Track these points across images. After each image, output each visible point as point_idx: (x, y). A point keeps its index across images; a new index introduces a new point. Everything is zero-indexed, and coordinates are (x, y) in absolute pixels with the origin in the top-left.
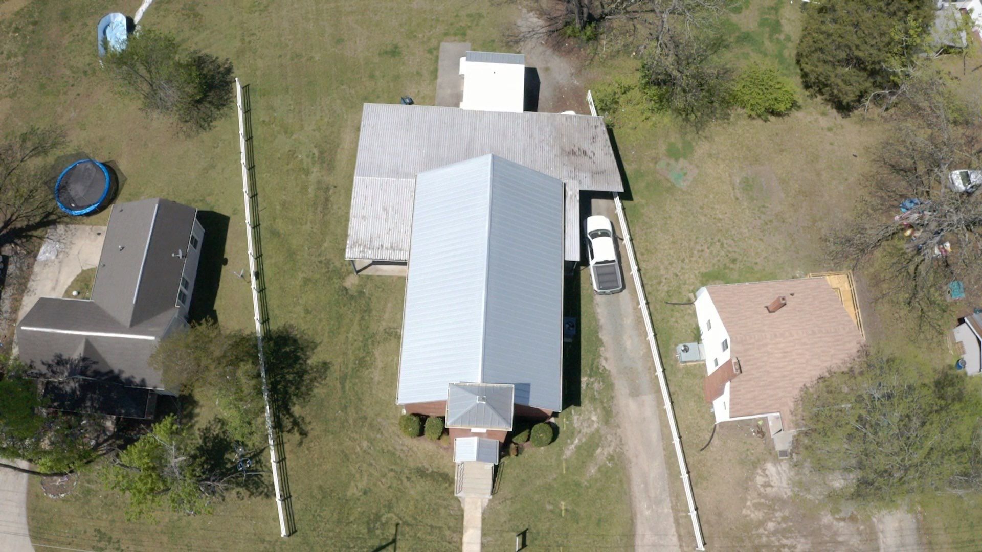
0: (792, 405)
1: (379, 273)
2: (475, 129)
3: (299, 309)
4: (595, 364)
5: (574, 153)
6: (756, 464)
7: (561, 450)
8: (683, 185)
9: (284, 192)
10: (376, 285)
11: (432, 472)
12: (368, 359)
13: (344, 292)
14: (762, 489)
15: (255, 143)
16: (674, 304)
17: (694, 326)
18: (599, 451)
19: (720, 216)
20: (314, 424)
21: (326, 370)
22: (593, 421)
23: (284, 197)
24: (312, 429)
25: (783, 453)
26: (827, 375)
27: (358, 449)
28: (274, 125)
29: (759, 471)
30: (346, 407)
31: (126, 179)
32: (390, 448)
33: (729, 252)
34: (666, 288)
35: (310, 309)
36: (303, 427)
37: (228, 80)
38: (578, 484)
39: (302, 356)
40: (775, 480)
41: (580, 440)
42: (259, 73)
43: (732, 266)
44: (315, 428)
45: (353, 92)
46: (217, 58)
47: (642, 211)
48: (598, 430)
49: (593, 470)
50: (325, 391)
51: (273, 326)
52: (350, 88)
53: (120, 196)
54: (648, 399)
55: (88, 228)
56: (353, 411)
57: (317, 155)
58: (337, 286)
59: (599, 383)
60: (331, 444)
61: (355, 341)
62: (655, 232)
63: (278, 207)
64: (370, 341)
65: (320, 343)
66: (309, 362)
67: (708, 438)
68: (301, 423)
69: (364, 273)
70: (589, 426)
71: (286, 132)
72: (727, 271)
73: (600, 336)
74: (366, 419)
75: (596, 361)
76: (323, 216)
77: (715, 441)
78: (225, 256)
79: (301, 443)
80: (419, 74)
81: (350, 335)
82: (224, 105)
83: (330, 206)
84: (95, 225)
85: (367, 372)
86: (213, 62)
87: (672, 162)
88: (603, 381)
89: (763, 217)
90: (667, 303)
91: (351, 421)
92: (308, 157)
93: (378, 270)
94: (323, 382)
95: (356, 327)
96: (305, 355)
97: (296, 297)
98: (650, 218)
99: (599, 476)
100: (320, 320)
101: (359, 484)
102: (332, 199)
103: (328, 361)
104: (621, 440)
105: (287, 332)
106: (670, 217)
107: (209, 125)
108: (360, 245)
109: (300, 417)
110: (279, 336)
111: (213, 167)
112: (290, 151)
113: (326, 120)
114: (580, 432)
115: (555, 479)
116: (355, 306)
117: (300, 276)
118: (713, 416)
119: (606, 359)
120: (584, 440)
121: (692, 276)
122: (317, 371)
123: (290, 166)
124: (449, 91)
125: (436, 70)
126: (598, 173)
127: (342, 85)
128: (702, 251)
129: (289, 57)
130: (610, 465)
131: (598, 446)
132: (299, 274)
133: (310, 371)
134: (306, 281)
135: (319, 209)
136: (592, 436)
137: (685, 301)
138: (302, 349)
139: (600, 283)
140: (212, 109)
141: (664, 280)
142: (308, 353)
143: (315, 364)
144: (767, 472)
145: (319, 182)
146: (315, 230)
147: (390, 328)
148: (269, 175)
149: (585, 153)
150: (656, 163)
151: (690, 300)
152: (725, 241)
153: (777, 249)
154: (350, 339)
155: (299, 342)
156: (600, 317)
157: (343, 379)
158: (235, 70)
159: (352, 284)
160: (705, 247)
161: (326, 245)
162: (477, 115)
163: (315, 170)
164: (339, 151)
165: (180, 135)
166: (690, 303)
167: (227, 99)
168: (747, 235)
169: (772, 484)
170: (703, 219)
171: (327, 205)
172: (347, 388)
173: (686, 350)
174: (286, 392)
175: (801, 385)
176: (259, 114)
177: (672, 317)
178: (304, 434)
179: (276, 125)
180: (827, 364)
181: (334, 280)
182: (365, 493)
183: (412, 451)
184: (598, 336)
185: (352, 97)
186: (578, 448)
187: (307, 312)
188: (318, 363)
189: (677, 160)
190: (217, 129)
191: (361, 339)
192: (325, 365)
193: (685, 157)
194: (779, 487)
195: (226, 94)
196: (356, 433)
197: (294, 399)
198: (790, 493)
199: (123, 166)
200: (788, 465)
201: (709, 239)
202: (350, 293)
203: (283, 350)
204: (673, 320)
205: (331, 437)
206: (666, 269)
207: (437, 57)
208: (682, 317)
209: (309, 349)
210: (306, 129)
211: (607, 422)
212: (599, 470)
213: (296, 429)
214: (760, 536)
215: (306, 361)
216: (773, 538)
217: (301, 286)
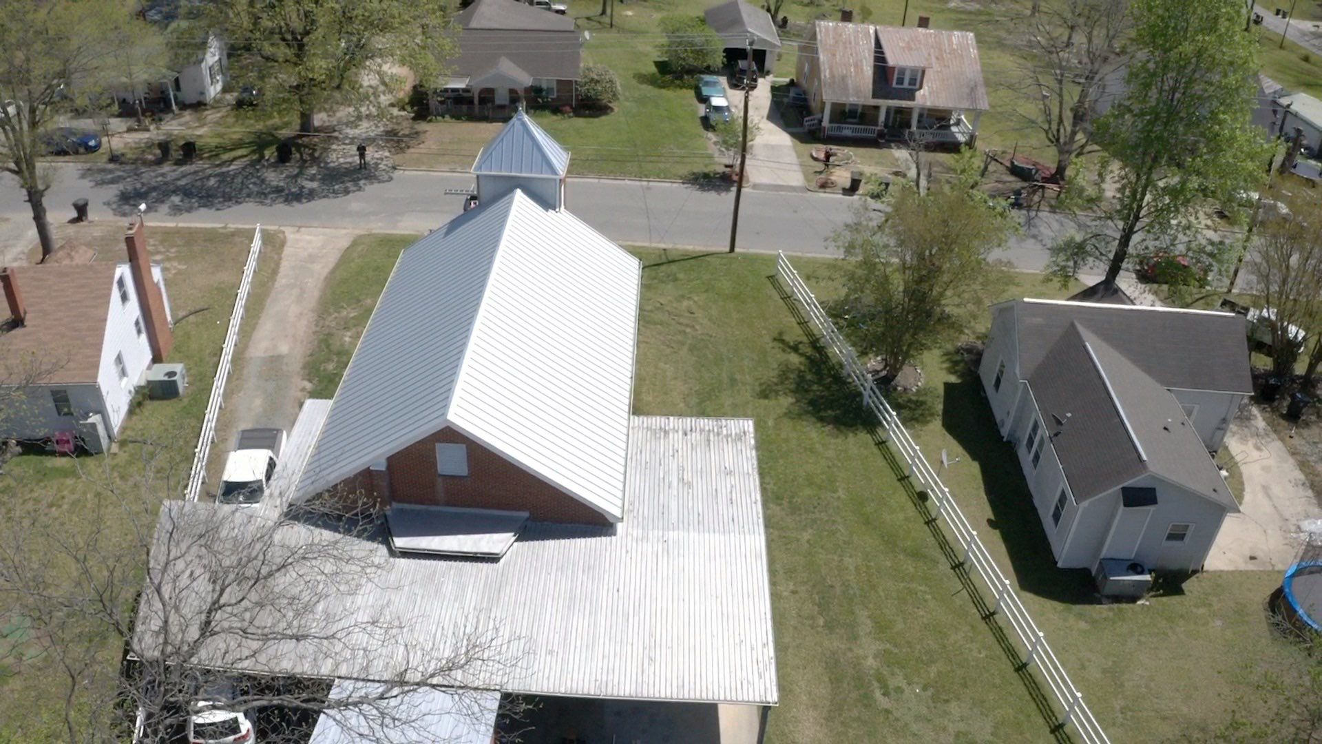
4: (322, 386)
17: (135, 418)
20: (766, 348)
21: (762, 392)
23: (923, 613)
24: (768, 343)
27: (697, 327)
35: (809, 453)
36: (781, 345)
39: (804, 406)
44: (764, 342)
48: (346, 328)
54: (257, 351)
66: (791, 400)
67: (192, 318)
75: (319, 388)
90: (162, 446)
94: (763, 381)
96: (800, 407)
97: (839, 468)
99: (362, 297)
100: (786, 440)
101: (691, 303)
102: (816, 608)
103: (760, 400)
104: (317, 324)
105: (838, 430)
108: (728, 436)
109: (789, 353)
110: (851, 426)
111: (1109, 670)
117: (842, 495)
121: (95, 475)
123: (933, 672)
131: (352, 318)
132: (844, 496)
137: (131, 445)
151: (121, 446)
155: (815, 420)
173: (171, 374)
174: (818, 373)
178: (779, 339)
187: (812, 450)
188: (776, 399)
192: (763, 395)
197: (802, 368)
203: (838, 412)
209: (796, 412)
212: (359, 301)
214: (176, 252)
215: (798, 401)
216: (163, 250)
217: (836, 481)
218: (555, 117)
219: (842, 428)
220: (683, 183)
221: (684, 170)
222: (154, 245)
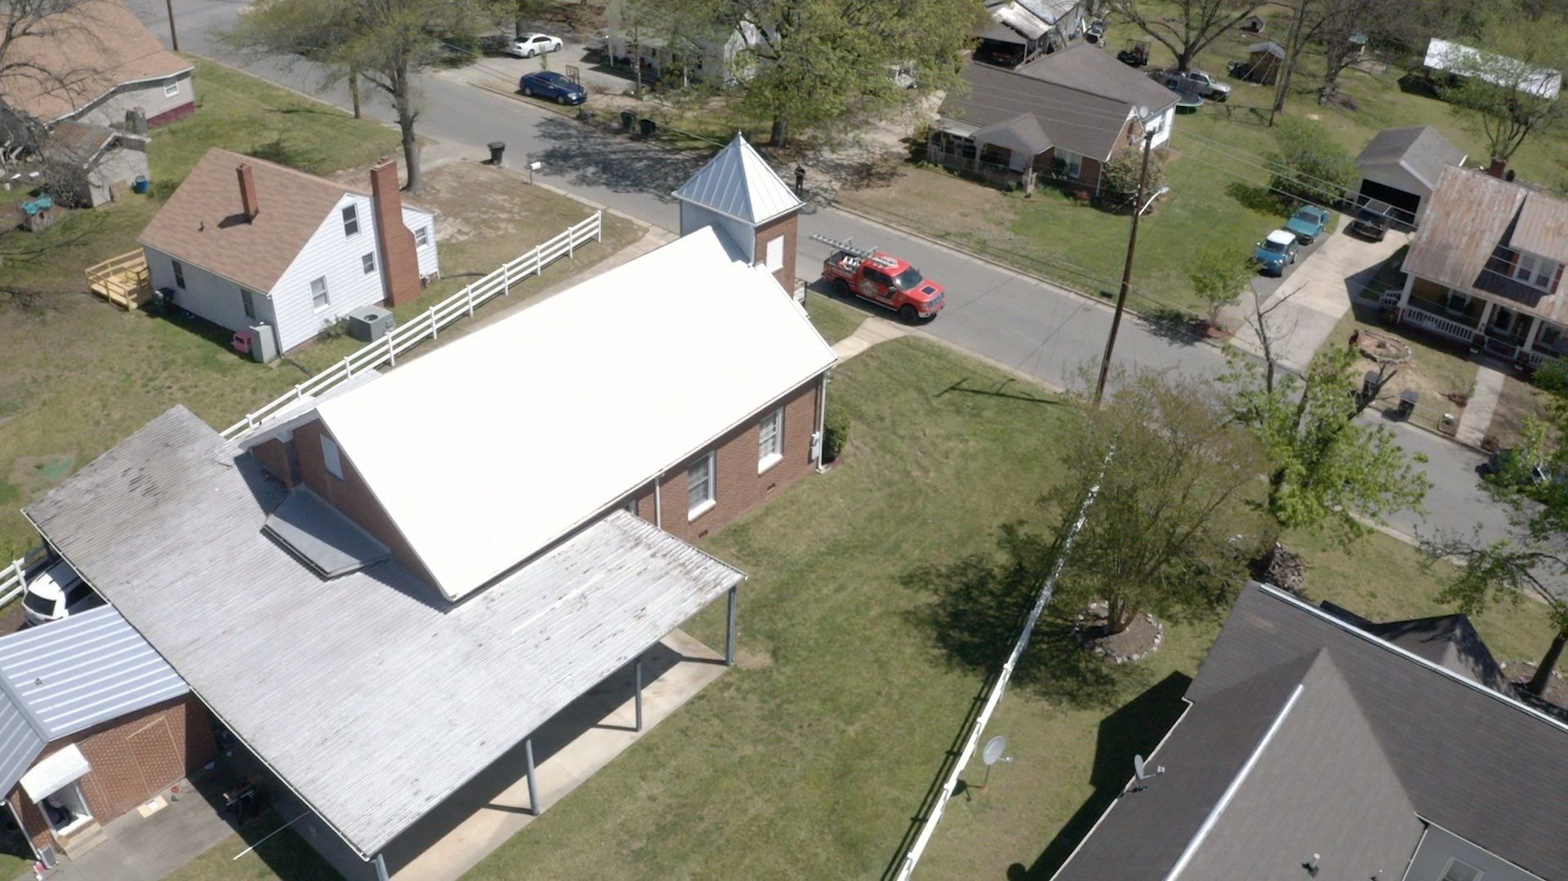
3: (899, 679)
5: (151, 489)
12: (823, 550)
13: (782, 652)
19: (95, 403)
20: (986, 530)
21: (910, 576)
24: (990, 527)
27: (932, 475)
30: (914, 521)
32: (880, 454)
33: (156, 372)
35: (876, 666)
36: (1003, 535)
39: (942, 614)
50: (936, 554)
51: (970, 683)
56: (904, 511)
58: (788, 669)
60: (973, 500)
61: (824, 580)
64: (799, 566)
65: (894, 612)
66: (935, 599)
67: (463, 279)
68: (1006, 542)
69: (713, 655)
72: (193, 359)
74: (891, 495)
76: (704, 806)
77: (461, 272)
83: (669, 817)
85: (841, 537)
89: (55, 375)
93: (684, 643)
94: (929, 565)
95: (807, 595)
96: (936, 612)
97: (889, 700)
101: (961, 446)
102: (650, 829)
103: (897, 584)
105: (948, 660)
109: (1002, 548)
110: (970, 663)
116: (780, 622)
117: (851, 731)
118: (434, 280)
121: (238, 379)
122: (929, 582)
126: (167, 444)
128: (182, 389)
132: (852, 734)
133: (942, 588)
134: (848, 712)
135: (699, 827)
137: (290, 366)
138: (935, 623)
142: (928, 612)
143: (926, 593)
146: (749, 791)
149: (136, 480)
151: (283, 364)
152: (140, 381)
153: (104, 345)
154: (832, 586)
155: (934, 635)
157: (890, 550)
159: (754, 654)
160: (170, 391)
161: (749, 750)
166: (286, 363)
168: (106, 372)
170: (117, 415)
171: (674, 823)
172: (893, 537)
173: (372, 317)
178: (1011, 528)
181: (784, 681)
182: (959, 436)
187: (883, 665)
188: (917, 591)
189: (18, 486)
191: (812, 577)
192: (907, 581)
197: (997, 572)
201: (151, 394)
202: (771, 647)
203: (977, 640)
205: (967, 506)
209: (921, 616)
214: (525, 216)
215: (941, 605)
216: (516, 210)
217: (866, 712)
218: (1065, 201)
219: (956, 660)
220: (1140, 318)
221: (1152, 306)
222: (514, 204)
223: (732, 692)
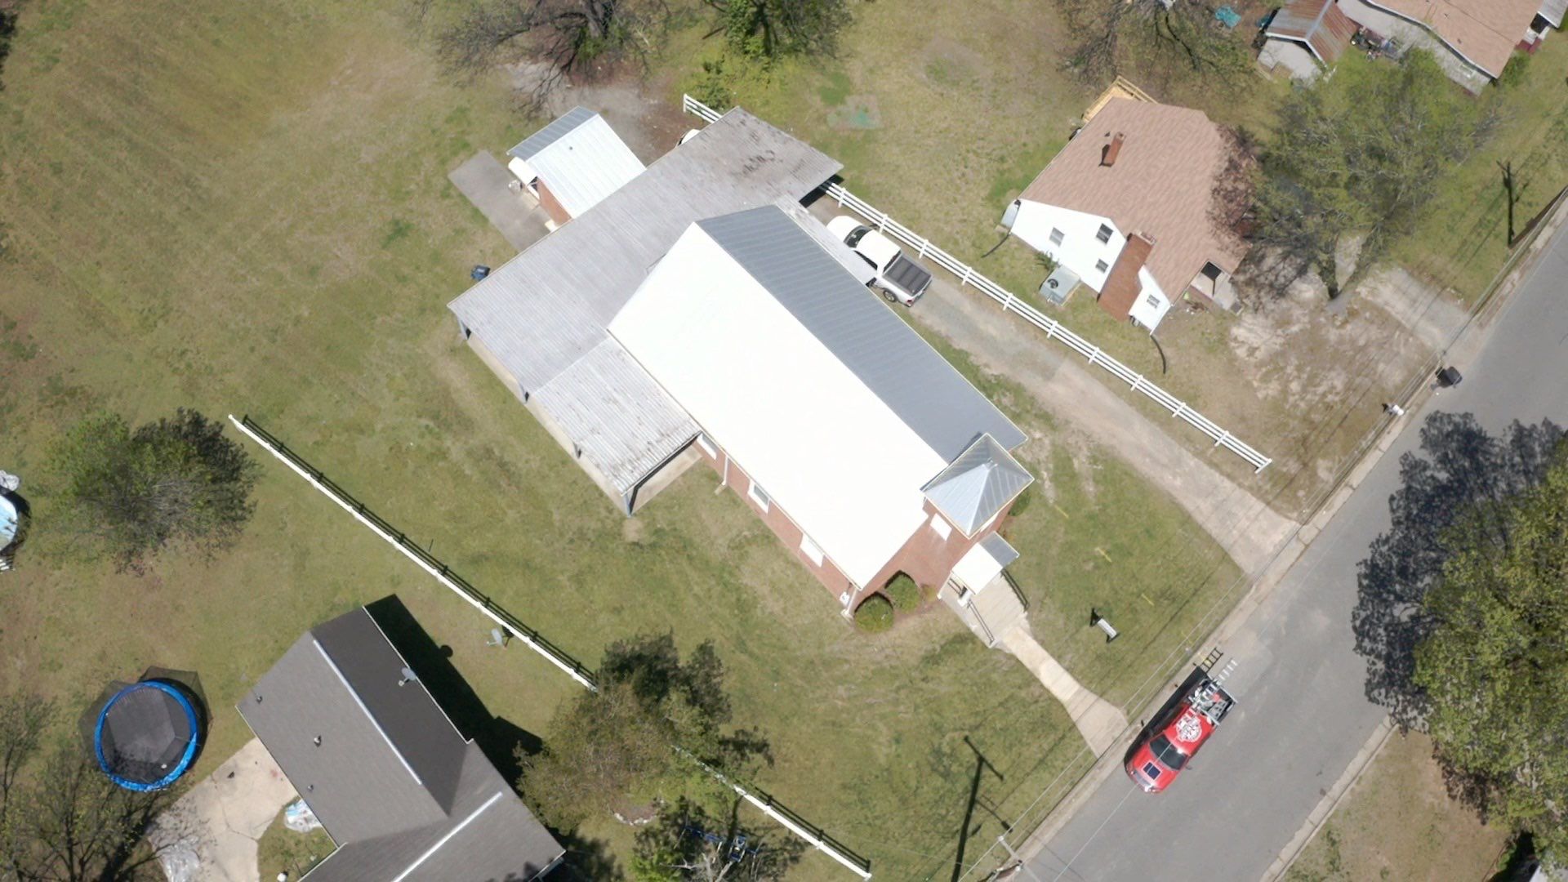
0: (1213, 241)
1: (655, 492)
2: (613, 228)
3: (603, 618)
4: (982, 379)
5: (750, 169)
6: (1223, 341)
7: (1041, 497)
8: (876, 122)
9: (436, 503)
10: (666, 507)
11: (942, 647)
12: (744, 596)
13: (637, 548)
14: (1252, 360)
15: (332, 478)
16: (992, 251)
17: (1033, 255)
18: (1076, 463)
19: (945, 125)
20: (761, 727)
21: (711, 654)
22: (1040, 439)
23: (443, 509)
24: (766, 732)
25: (1235, 307)
26: (1216, 184)
27: (839, 703)
28: (335, 437)
29: (1233, 344)
30: (777, 673)
31: (196, 674)
32: (872, 667)
33: (988, 154)
34: (968, 243)
35: (618, 605)
36: (753, 740)
37: (209, 434)
38: (1091, 517)
39: (666, 665)
40: (1255, 341)
41: (1047, 470)
42: (243, 392)
43: (1006, 166)
44: (768, 729)
45: (400, 316)
46: (163, 421)
47: (864, 183)
48: (1053, 444)
49: (1090, 488)
50: (734, 678)
51: (594, 666)
52: (388, 314)
53: (209, 701)
54: (1066, 368)
55: (206, 783)
56: (789, 667)
57: (431, 424)
58: (621, 550)
59: (1005, 396)
60: (804, 728)
61: (709, 590)
62: (899, 195)
63: (447, 527)
64: (726, 575)
65: (671, 632)
66: (680, 665)
67: (1157, 355)
68: (746, 739)
69: (638, 505)
70: (1041, 447)
71: (362, 432)
72: (1006, 175)
73: (957, 348)
74: (812, 662)
75: (980, 375)
76: (518, 488)
77: (1168, 352)
78: (439, 645)
79: (771, 761)
80: (459, 231)
81: (696, 589)
82: (238, 468)
83: (513, 469)
84: (213, 770)
85: (759, 612)
86: (162, 428)
87: (840, 107)
88: (1008, 390)
89: (983, 93)
90: (984, 256)
91: (799, 682)
92: (422, 436)
93: (650, 490)
94: (722, 671)
95: (694, 576)
96: (668, 661)
97: (585, 607)
98: (878, 184)
99: (1102, 488)
100: (644, 606)
101: (882, 739)
102: (506, 459)
103: (703, 642)
104: (1084, 434)
105: (618, 655)
106: (898, 166)
107: (244, 509)
108: (623, 465)
109: (737, 733)
111: (305, 554)
112: (391, 449)
113: (398, 374)
114: (1039, 463)
115: (1066, 533)
116: (667, 554)
117: (564, 579)
118: (1143, 328)
119: (986, 365)
120: (1051, 466)
121: (980, 208)
122: (702, 665)
123: (411, 465)
124: (518, 223)
125: (476, 211)
126: (798, 168)
127: (375, 318)
128: (963, 175)
129: (265, 341)
130: (1100, 467)
131: (1070, 459)
132: (561, 578)
133: (694, 673)
134: (578, 580)
135: (503, 483)
136: (1055, 453)
137: (999, 240)
138: (657, 658)
139: (907, 287)
140: (226, 485)
141: (958, 237)
142: (669, 656)
143: (690, 660)
144: (1240, 339)
145: (470, 453)
146: (525, 512)
147: (732, 540)
148: (394, 499)
149: (761, 159)
150: (825, 121)
151: (1003, 234)
152: (974, 147)
153: (1029, 115)
154: (701, 594)
155: (645, 653)
156: (936, 329)
157: (741, 645)
158: (204, 414)
159: (638, 531)
160: (962, 168)
161: (556, 517)
162: (599, 212)
163: (448, 443)
164: (454, 396)
165: (214, 554)
166: (1005, 237)
167: (234, 458)
168: (987, 123)
169: (1256, 345)
170: (930, 142)
171: (508, 471)
172: (756, 651)
173: (1054, 284)
175: (1204, 214)
176: (302, 440)
177: (1002, 266)
178: (761, 747)
179: (338, 434)
180: (1208, 172)
181: (610, 546)
182: (897, 741)
183: (899, 646)
184: (955, 350)
185: (404, 322)
186: (1055, 479)
187: (617, 611)
188: (693, 654)
189: (843, 102)
190: (261, 504)
191: (713, 582)
192: (705, 650)
193: (850, 94)
194: (1264, 343)
195: (226, 453)
196: (818, 688)
198: (1281, 340)
199: (172, 660)
200: (1249, 316)
201: (956, 157)
202: (641, 542)
204: (1007, 268)
205: (795, 721)
206: (947, 223)
207: (461, 195)
208: (1013, 258)
209: (665, 650)
210: (383, 407)
211: (1054, 428)
212: (1097, 482)
213: (747, 751)
214: (1296, 406)
215: (676, 667)
216: (1309, 397)
217: (577, 590)
222: (1324, 395)
223: (604, 513)
